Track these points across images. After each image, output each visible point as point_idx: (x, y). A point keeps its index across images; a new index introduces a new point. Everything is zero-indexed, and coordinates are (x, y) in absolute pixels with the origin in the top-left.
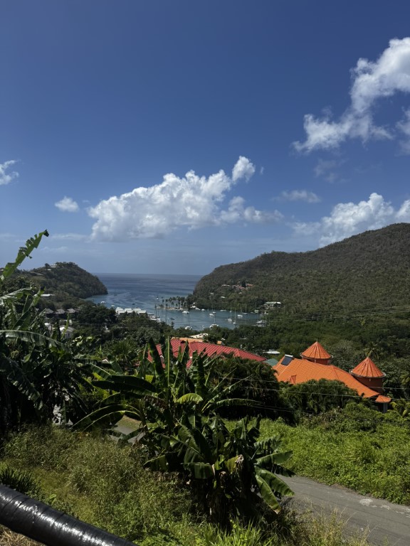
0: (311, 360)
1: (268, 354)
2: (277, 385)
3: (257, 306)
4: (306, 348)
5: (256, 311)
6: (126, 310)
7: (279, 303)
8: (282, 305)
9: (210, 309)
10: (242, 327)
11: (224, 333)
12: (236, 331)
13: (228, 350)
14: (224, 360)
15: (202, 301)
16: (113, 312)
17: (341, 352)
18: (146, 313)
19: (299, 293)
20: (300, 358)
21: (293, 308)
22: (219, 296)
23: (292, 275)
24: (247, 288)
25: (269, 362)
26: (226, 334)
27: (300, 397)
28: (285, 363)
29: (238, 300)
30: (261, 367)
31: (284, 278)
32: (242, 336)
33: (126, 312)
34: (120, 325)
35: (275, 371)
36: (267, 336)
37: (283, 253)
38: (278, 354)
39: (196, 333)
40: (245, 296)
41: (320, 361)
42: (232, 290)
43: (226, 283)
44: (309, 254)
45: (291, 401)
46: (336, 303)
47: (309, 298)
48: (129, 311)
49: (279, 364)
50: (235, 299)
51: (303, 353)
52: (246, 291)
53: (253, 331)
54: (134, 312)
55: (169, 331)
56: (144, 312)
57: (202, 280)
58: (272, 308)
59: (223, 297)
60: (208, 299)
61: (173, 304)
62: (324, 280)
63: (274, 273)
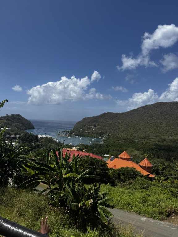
0: (122, 159)
1: (104, 156)
2: (108, 169)
3: (101, 135)
4: (121, 154)
5: (100, 137)
6: (43, 136)
7: (110, 134)
9: (80, 136)
10: (93, 144)
11: (86, 147)
12: (91, 146)
13: (87, 154)
14: (86, 158)
15: (77, 132)
16: (37, 137)
17: (135, 156)
18: (52, 138)
19: (118, 130)
20: (118, 158)
21: (116, 136)
22: (84, 131)
23: (115, 122)
24: (96, 128)
25: (105, 159)
26: (87, 147)
27: (117, 175)
28: (111, 160)
29: (93, 132)
30: (101, 161)
31: (112, 123)
32: (93, 148)
33: (43, 137)
34: (40, 143)
35: (107, 163)
36: (104, 148)
37: (112, 113)
38: (108, 156)
39: (74, 147)
40: (95, 131)
41: (126, 159)
42: (90, 128)
43: (87, 125)
44: (123, 113)
45: (114, 176)
46: (133, 135)
47: (122, 132)
48: (44, 136)
49: (109, 160)
50: (91, 132)
51: (119, 156)
52: (96, 129)
53: (98, 146)
54: (46, 137)
55: (62, 145)
56: (51, 137)
57: (77, 123)
58: (107, 136)
59: (86, 131)
60: (79, 132)
61: (64, 133)
62: (129, 125)
63: (108, 121)
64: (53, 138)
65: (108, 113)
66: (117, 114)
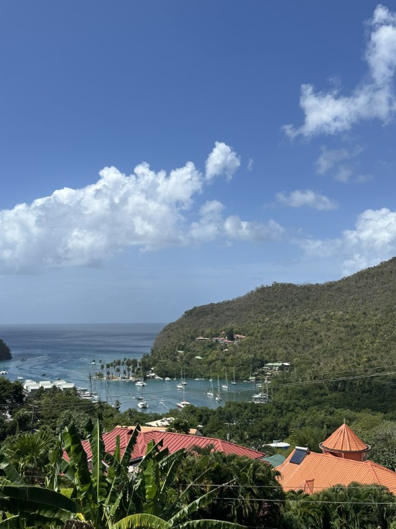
0: (336, 454)
1: (271, 448)
3: (253, 371)
4: (329, 435)
5: (252, 378)
6: (41, 384)
7: (287, 364)
8: (291, 367)
9: (179, 377)
10: (229, 405)
11: (201, 416)
12: (220, 411)
13: (203, 442)
15: (165, 364)
16: (18, 388)
17: (385, 440)
18: (74, 389)
19: (316, 347)
20: (320, 452)
21: (309, 371)
22: (192, 356)
23: (304, 320)
24: (235, 342)
26: (204, 418)
27: (319, 514)
28: (296, 460)
29: (223, 360)
30: (256, 467)
31: (292, 324)
32: (229, 419)
33: (42, 387)
34: (30, 409)
35: (278, 474)
36: (269, 420)
37: (290, 285)
38: (286, 448)
39: (157, 418)
40: (234, 354)
41: (350, 455)
42: (212, 346)
43: (202, 336)
44: (330, 286)
46: (374, 363)
47: (333, 355)
48: (47, 385)
49: (287, 462)
50: (217, 359)
51: (324, 443)
52: (235, 347)
53: (247, 411)
54: (55, 387)
55: (112, 415)
56: (71, 386)
57: (165, 330)
58: (277, 372)
59: (199, 358)
60: (175, 360)
61: (118, 370)
62: (354, 326)
63: (277, 317)
64: (79, 388)
65: (276, 285)
66: (307, 289)
